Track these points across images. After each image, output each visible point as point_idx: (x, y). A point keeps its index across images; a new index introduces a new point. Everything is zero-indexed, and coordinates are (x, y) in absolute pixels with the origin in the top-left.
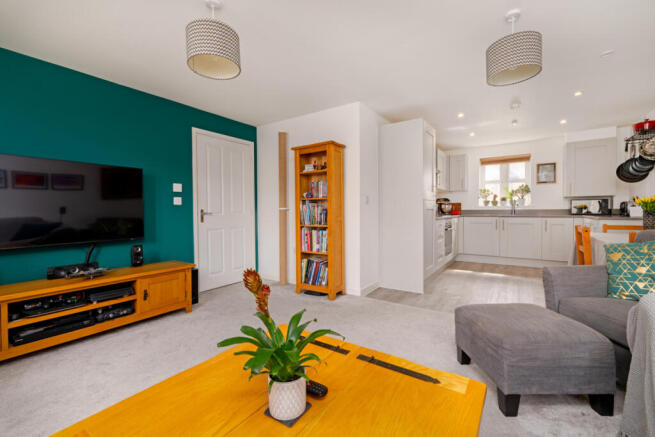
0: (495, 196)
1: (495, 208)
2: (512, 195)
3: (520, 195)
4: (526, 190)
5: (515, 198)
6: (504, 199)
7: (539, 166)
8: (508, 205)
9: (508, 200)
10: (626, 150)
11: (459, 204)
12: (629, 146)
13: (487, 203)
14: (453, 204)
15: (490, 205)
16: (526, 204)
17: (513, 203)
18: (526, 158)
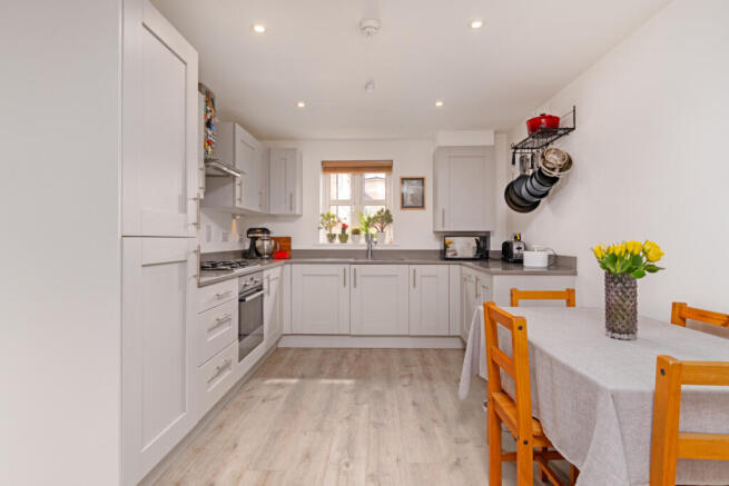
0: (344, 227)
1: (344, 247)
2: (367, 225)
3: (378, 225)
4: (386, 218)
5: (373, 231)
6: (356, 232)
7: (403, 179)
8: (362, 243)
9: (363, 233)
10: (514, 163)
11: (288, 240)
12: (518, 157)
13: (331, 237)
14: (277, 239)
15: (337, 241)
16: (387, 241)
17: (369, 238)
18: (386, 167)
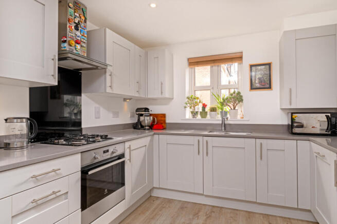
0: (204, 106)
1: (204, 121)
2: (223, 104)
3: (231, 104)
4: (237, 98)
5: (227, 109)
6: (213, 110)
7: (251, 66)
8: (217, 119)
9: (219, 110)
11: (164, 116)
13: (194, 114)
14: (155, 116)
15: (199, 117)
16: (239, 117)
17: (224, 114)
18: (238, 58)
